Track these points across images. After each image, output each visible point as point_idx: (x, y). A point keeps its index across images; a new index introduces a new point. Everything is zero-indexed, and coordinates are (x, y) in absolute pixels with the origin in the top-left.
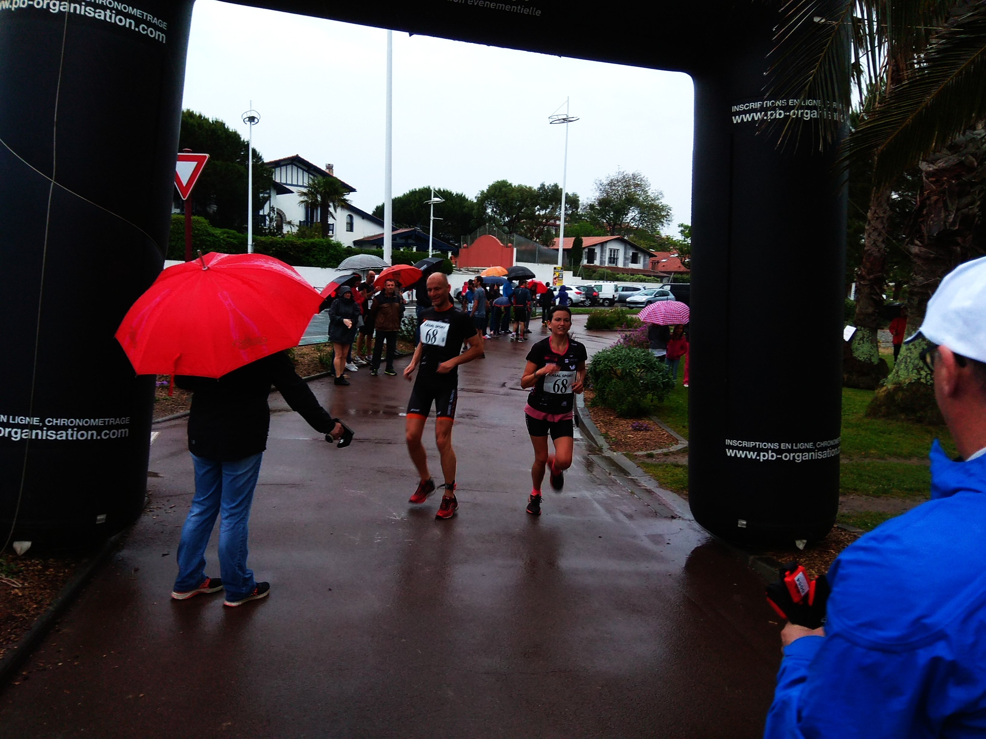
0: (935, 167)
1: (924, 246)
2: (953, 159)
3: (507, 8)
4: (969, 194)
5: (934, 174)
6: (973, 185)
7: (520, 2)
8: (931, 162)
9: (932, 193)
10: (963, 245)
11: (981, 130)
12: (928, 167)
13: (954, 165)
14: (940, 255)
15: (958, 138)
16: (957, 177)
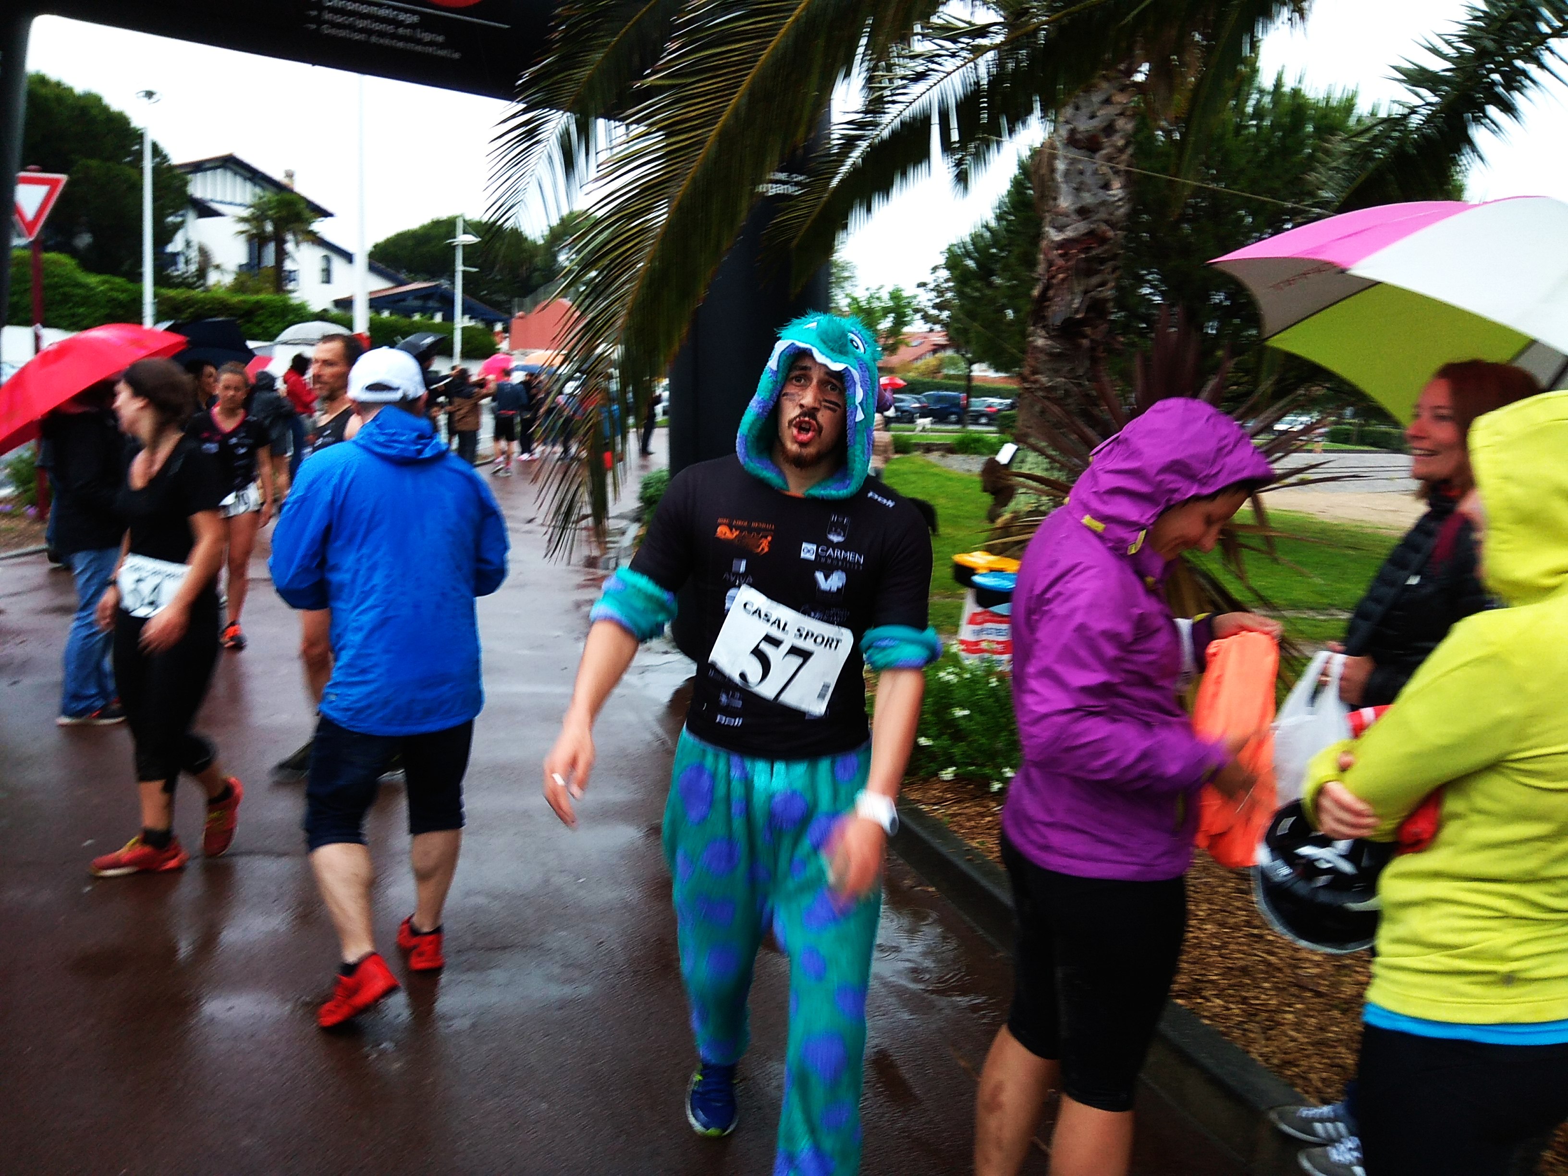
0: (1065, 237)
1: (1050, 338)
2: (1083, 227)
3: (419, 48)
4: (1098, 272)
5: (1062, 245)
6: (1102, 261)
7: (431, 43)
8: (1060, 229)
9: (1060, 270)
10: (1093, 337)
11: (1117, 190)
12: (1056, 236)
13: (1084, 235)
14: (1066, 349)
15: (1088, 198)
16: (1087, 250)
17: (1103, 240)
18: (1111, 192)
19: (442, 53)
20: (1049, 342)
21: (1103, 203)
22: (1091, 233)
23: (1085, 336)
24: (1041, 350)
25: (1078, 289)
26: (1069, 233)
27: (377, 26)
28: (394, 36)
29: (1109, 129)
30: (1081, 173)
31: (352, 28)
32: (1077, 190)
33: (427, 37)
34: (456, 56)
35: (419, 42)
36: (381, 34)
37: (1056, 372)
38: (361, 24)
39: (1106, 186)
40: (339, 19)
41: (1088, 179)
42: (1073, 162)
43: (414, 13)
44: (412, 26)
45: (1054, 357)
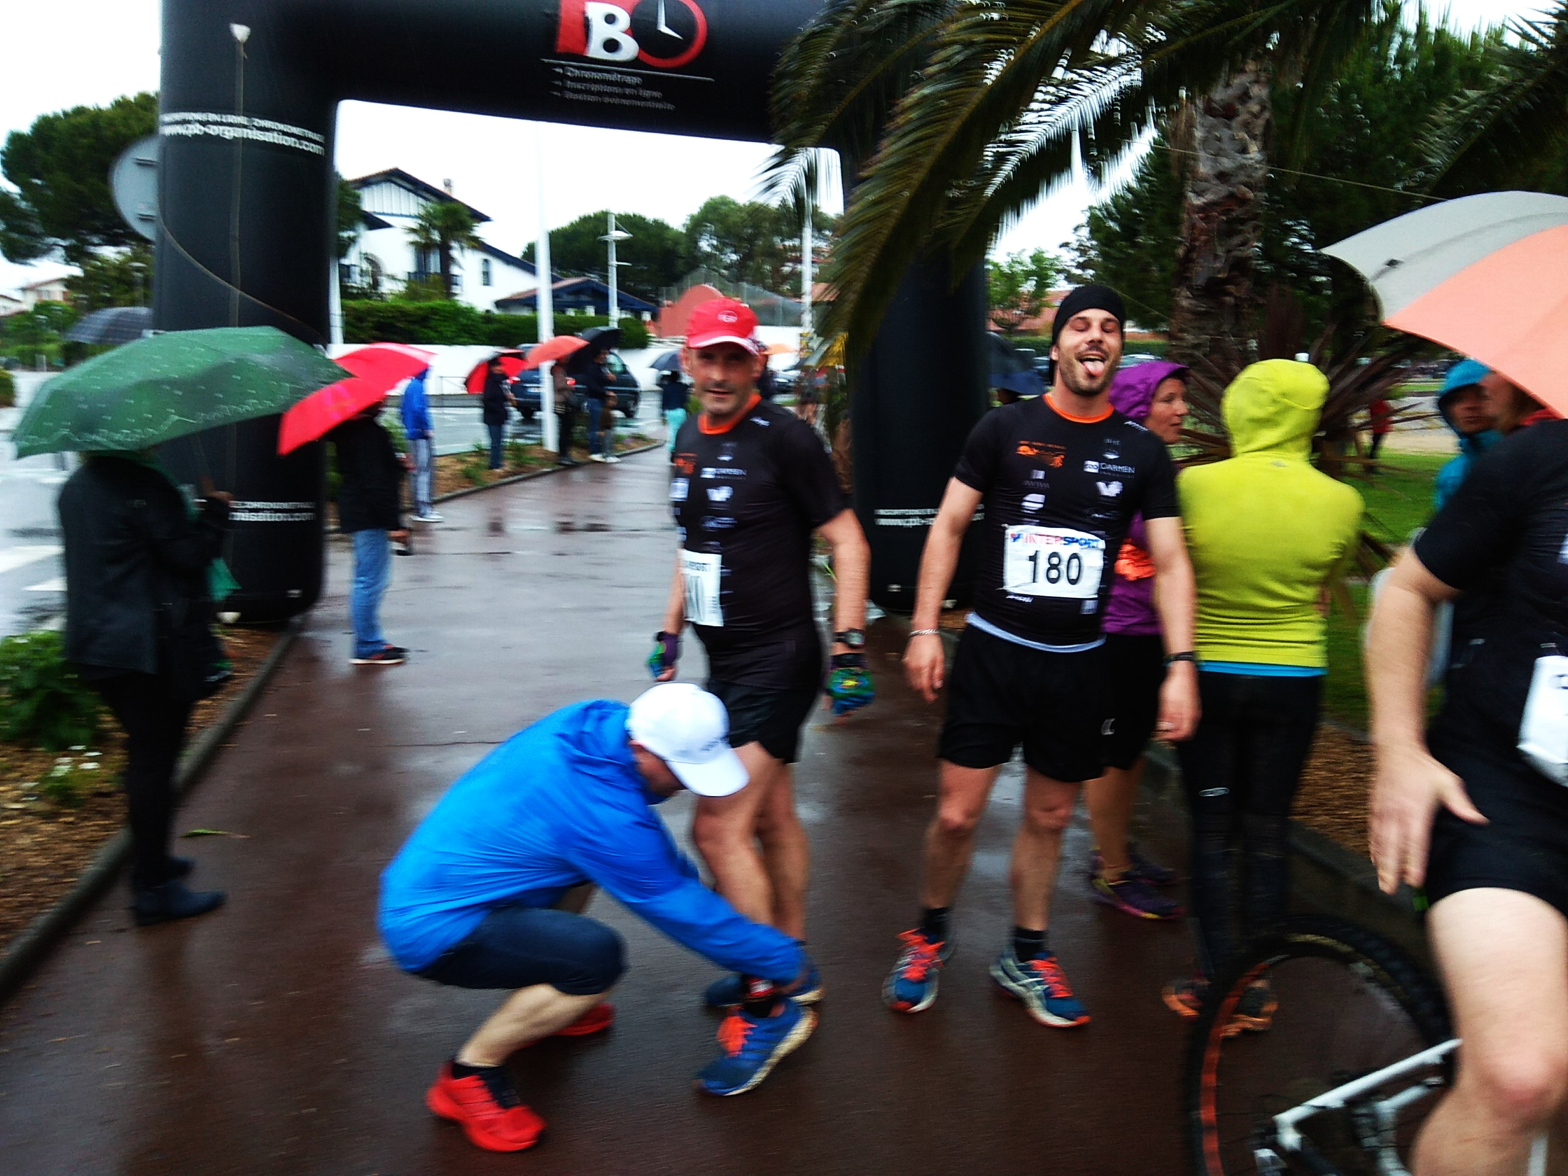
0: (1205, 201)
1: (1194, 297)
2: (1223, 190)
3: (642, 104)
4: (1240, 232)
5: (1203, 209)
6: (1243, 222)
7: (652, 98)
8: (1199, 194)
9: (1202, 231)
10: (1238, 295)
11: (1255, 152)
12: (1197, 201)
13: (1223, 198)
14: (1211, 308)
15: (1227, 164)
16: (1226, 212)
17: (1243, 201)
18: (1248, 156)
19: (659, 106)
20: (1193, 302)
21: (1242, 167)
22: (1231, 196)
23: (1230, 294)
24: (1188, 310)
25: (1220, 251)
26: (1209, 197)
27: (609, 89)
28: (621, 96)
29: (1245, 96)
30: (1219, 139)
31: (589, 91)
32: (1217, 154)
33: (647, 93)
34: (670, 107)
35: (643, 99)
36: (611, 95)
37: (1202, 330)
38: (595, 87)
39: (1244, 150)
40: (578, 86)
41: (1227, 146)
42: (1209, 130)
44: (636, 86)
45: (1198, 315)
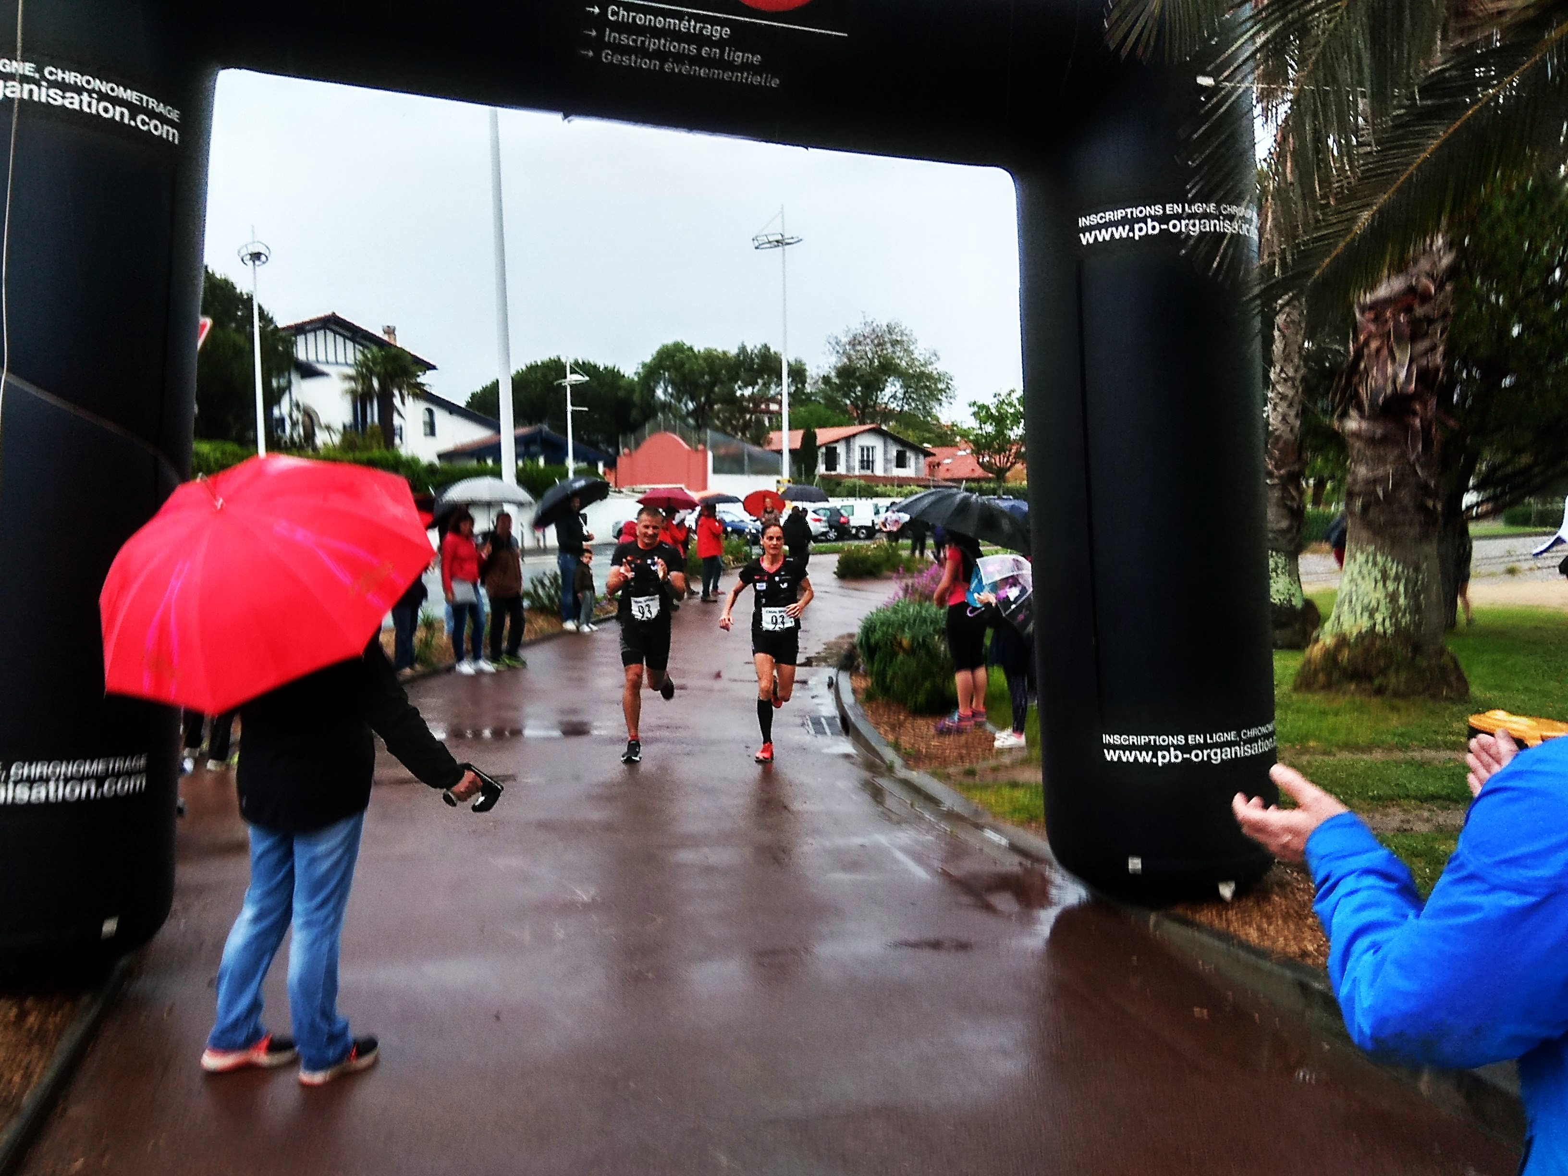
1: (1365, 419)
2: (1399, 283)
3: (727, 76)
4: (1424, 335)
6: (1429, 322)
7: (746, 67)
10: (1425, 416)
13: (1401, 293)
16: (1405, 310)
17: (1425, 297)
19: (757, 80)
20: (1366, 425)
22: (1409, 290)
23: (1414, 415)
25: (1402, 357)
27: (674, 47)
28: (697, 60)
31: (642, 52)
33: (739, 57)
34: (775, 83)
35: (730, 66)
36: (679, 58)
38: (653, 44)
40: (625, 39)
43: (723, 23)
44: (721, 43)
45: (1373, 442)
